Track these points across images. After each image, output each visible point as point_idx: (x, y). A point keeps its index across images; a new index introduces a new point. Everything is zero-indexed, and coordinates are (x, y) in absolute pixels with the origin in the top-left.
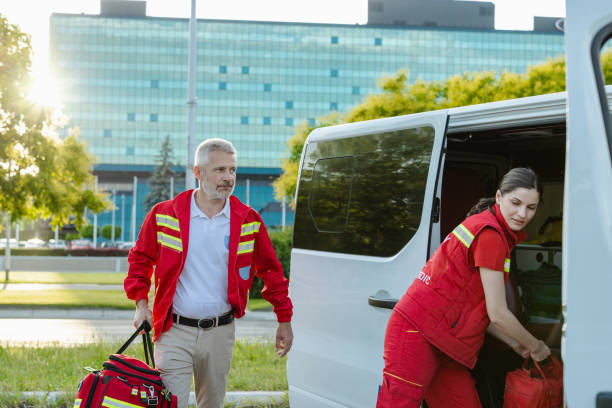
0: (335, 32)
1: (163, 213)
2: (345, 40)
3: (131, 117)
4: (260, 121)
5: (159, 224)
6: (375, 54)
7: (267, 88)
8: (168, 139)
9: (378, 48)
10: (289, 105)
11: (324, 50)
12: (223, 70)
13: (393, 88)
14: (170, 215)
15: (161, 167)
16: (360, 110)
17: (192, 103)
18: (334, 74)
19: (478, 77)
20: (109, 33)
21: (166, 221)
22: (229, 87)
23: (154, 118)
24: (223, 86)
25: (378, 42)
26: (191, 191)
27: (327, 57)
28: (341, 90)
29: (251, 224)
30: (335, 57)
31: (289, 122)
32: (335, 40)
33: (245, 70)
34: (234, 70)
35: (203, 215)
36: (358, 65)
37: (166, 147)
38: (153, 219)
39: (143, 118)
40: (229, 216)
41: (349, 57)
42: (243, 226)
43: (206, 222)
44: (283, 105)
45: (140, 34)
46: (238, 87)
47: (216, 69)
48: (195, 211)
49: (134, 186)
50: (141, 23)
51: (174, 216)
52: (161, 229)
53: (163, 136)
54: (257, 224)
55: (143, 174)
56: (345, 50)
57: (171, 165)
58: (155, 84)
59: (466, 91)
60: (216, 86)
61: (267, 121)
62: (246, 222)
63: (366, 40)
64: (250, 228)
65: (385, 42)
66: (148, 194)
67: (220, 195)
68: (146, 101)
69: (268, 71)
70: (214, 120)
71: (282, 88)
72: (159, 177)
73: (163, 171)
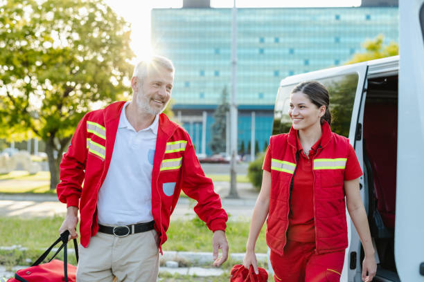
0: (338, 12)
1: (93, 121)
2: (345, 17)
3: (202, 73)
4: (286, 74)
5: (89, 131)
6: (366, 26)
7: (292, 51)
8: (226, 87)
9: (368, 22)
10: (306, 63)
11: (330, 25)
12: (262, 40)
13: (373, 48)
14: (99, 123)
15: (221, 106)
17: (234, 63)
18: (337, 40)
20: (188, 19)
21: (95, 128)
22: (266, 51)
23: (217, 74)
24: (262, 51)
25: (368, 17)
26: (123, 103)
27: (332, 29)
28: (342, 51)
29: (177, 143)
30: (338, 29)
32: (337, 17)
33: (277, 40)
34: (270, 40)
35: (130, 127)
36: (354, 34)
37: (225, 93)
38: (84, 126)
39: (209, 74)
40: (156, 133)
41: (348, 29)
42: (168, 144)
43: (132, 135)
44: (302, 62)
45: (208, 19)
46: (272, 51)
47: (257, 40)
48: (123, 122)
49: (204, 118)
50: (207, 12)
51: (103, 125)
52: (90, 135)
53: (222, 85)
54: (184, 143)
55: (210, 110)
56: (345, 24)
57: (228, 104)
58: (217, 52)
60: (257, 51)
61: (291, 74)
62: (173, 140)
63: (360, 17)
64: (177, 146)
65: (373, 17)
66: (213, 123)
67: (151, 110)
68: (212, 62)
69: (292, 40)
70: (257, 74)
71: (302, 52)
72: (220, 112)
73: (223, 109)
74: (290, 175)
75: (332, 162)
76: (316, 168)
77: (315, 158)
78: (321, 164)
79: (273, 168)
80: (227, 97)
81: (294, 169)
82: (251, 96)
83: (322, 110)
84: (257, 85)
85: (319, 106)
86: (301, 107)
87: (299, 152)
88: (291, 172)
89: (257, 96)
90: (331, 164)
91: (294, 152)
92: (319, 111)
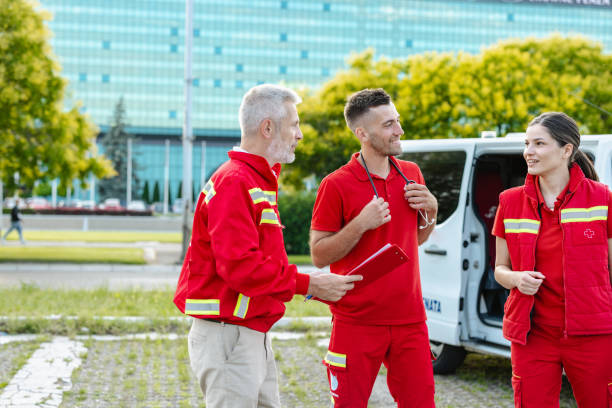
2: (294, 5)
3: (82, 77)
4: (211, 83)
6: (324, 19)
7: (218, 50)
8: (121, 100)
9: (326, 14)
10: (240, 68)
11: (274, 15)
12: (175, 32)
13: (361, 65)
15: (114, 129)
16: (332, 86)
18: (284, 38)
19: (438, 58)
22: (180, 49)
23: (106, 79)
24: (174, 48)
25: (326, 7)
27: (277, 21)
28: (290, 54)
30: (284, 22)
31: (239, 85)
32: (284, 5)
33: (196, 33)
36: (307, 30)
37: (120, 108)
39: (94, 78)
41: (298, 22)
44: (233, 68)
47: (168, 32)
53: (114, 97)
56: (294, 15)
57: (123, 125)
58: (106, 45)
59: (427, 71)
60: (167, 48)
61: (218, 83)
63: (315, 5)
65: (333, 8)
68: (98, 61)
69: (219, 34)
70: (166, 81)
71: (233, 51)
72: (113, 137)
73: (116, 133)
74: (535, 235)
75: (586, 213)
76: (564, 221)
77: (563, 208)
78: (571, 215)
79: (507, 231)
80: (123, 115)
81: (538, 227)
82: (158, 114)
83: (567, 150)
84: (165, 98)
85: (562, 144)
86: (538, 144)
87: (541, 206)
88: (535, 232)
89: (166, 115)
90: (586, 215)
91: (535, 207)
92: (563, 150)
